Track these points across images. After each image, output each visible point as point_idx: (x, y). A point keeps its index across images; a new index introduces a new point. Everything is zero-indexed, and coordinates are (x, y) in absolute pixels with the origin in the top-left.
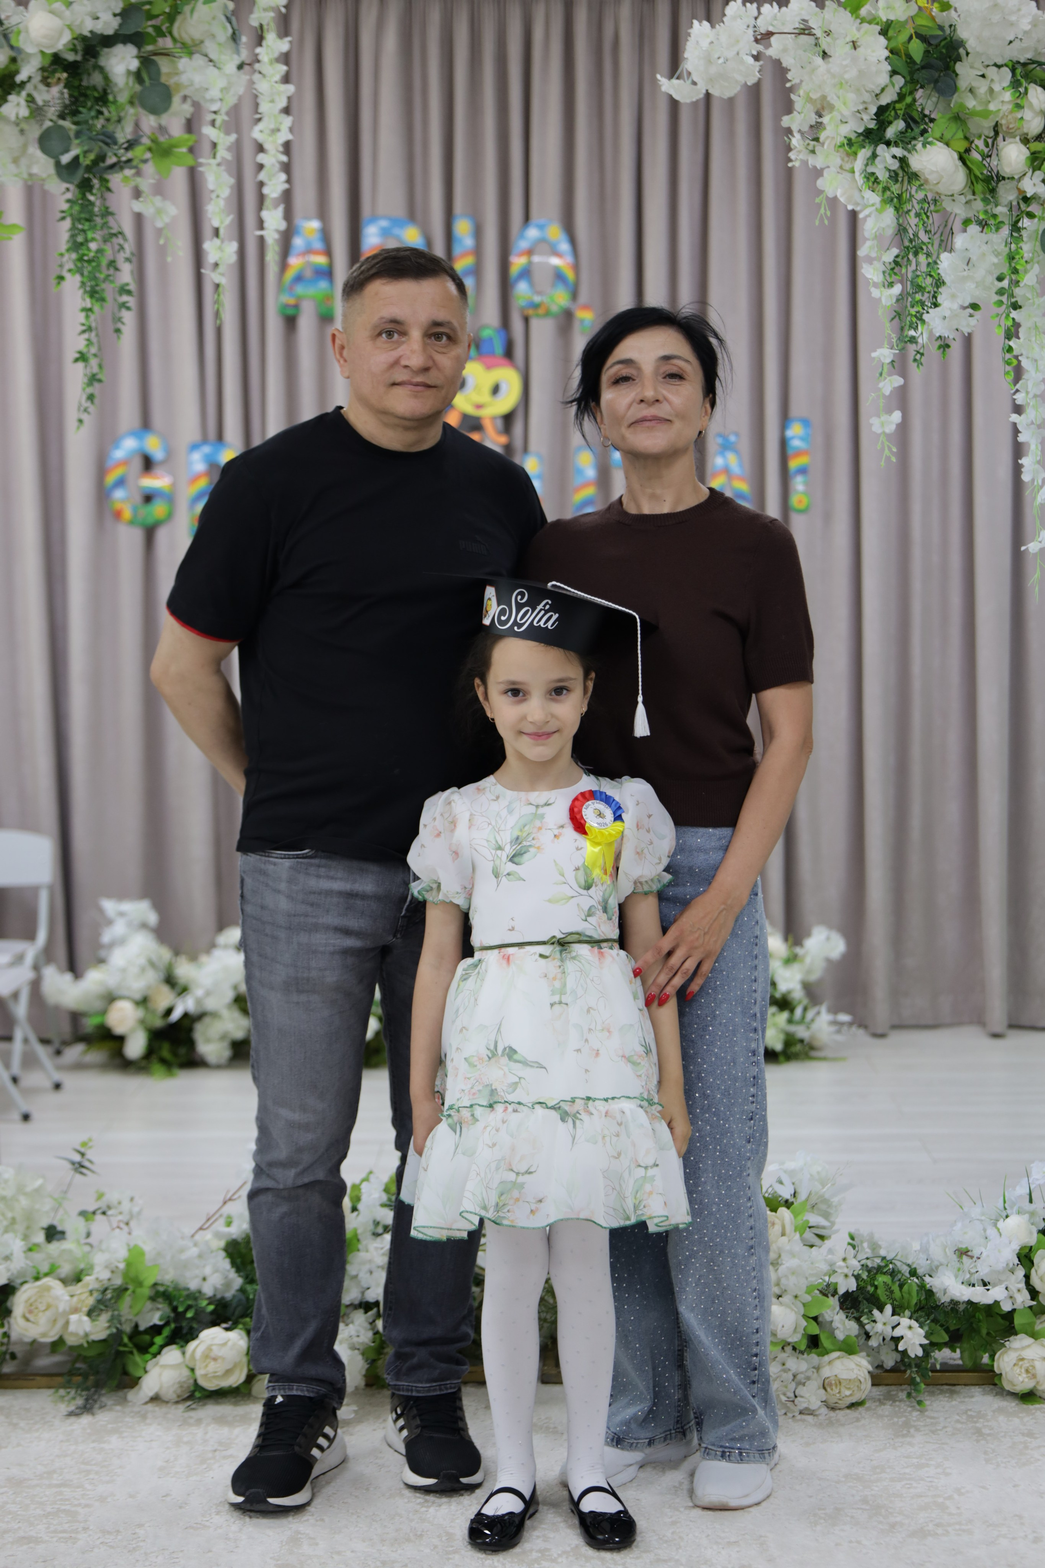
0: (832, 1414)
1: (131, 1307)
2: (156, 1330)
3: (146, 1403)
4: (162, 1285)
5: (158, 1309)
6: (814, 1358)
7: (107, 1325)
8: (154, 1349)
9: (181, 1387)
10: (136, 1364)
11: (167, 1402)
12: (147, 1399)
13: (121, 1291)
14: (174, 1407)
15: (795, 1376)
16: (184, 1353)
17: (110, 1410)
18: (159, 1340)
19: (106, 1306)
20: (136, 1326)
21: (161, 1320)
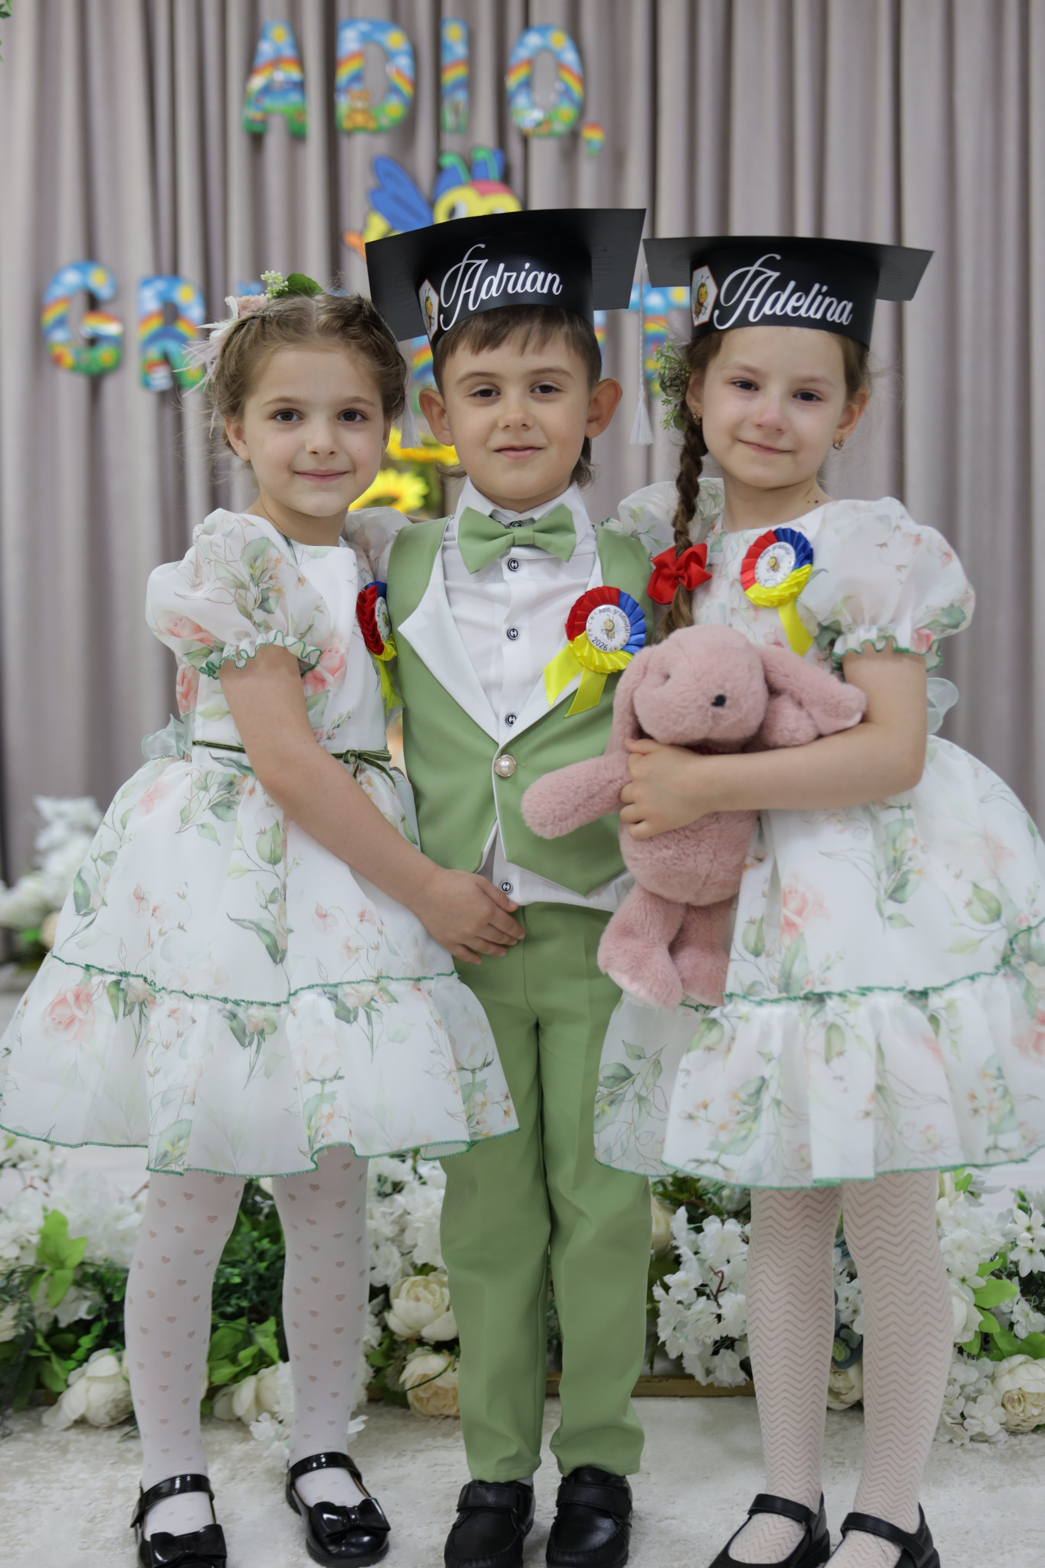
0: (1014, 1441)
1: (47, 1296)
2: (82, 1327)
3: (68, 1429)
4: (92, 1264)
5: (86, 1298)
6: (987, 1363)
7: (12, 1323)
8: (79, 1354)
9: (117, 1406)
10: (54, 1374)
11: (97, 1428)
12: (70, 1424)
13: (33, 1275)
14: (106, 1433)
15: (962, 1387)
16: (120, 1360)
17: (18, 1439)
18: (86, 1342)
19: (11, 1297)
20: (56, 1321)
21: (89, 1313)
